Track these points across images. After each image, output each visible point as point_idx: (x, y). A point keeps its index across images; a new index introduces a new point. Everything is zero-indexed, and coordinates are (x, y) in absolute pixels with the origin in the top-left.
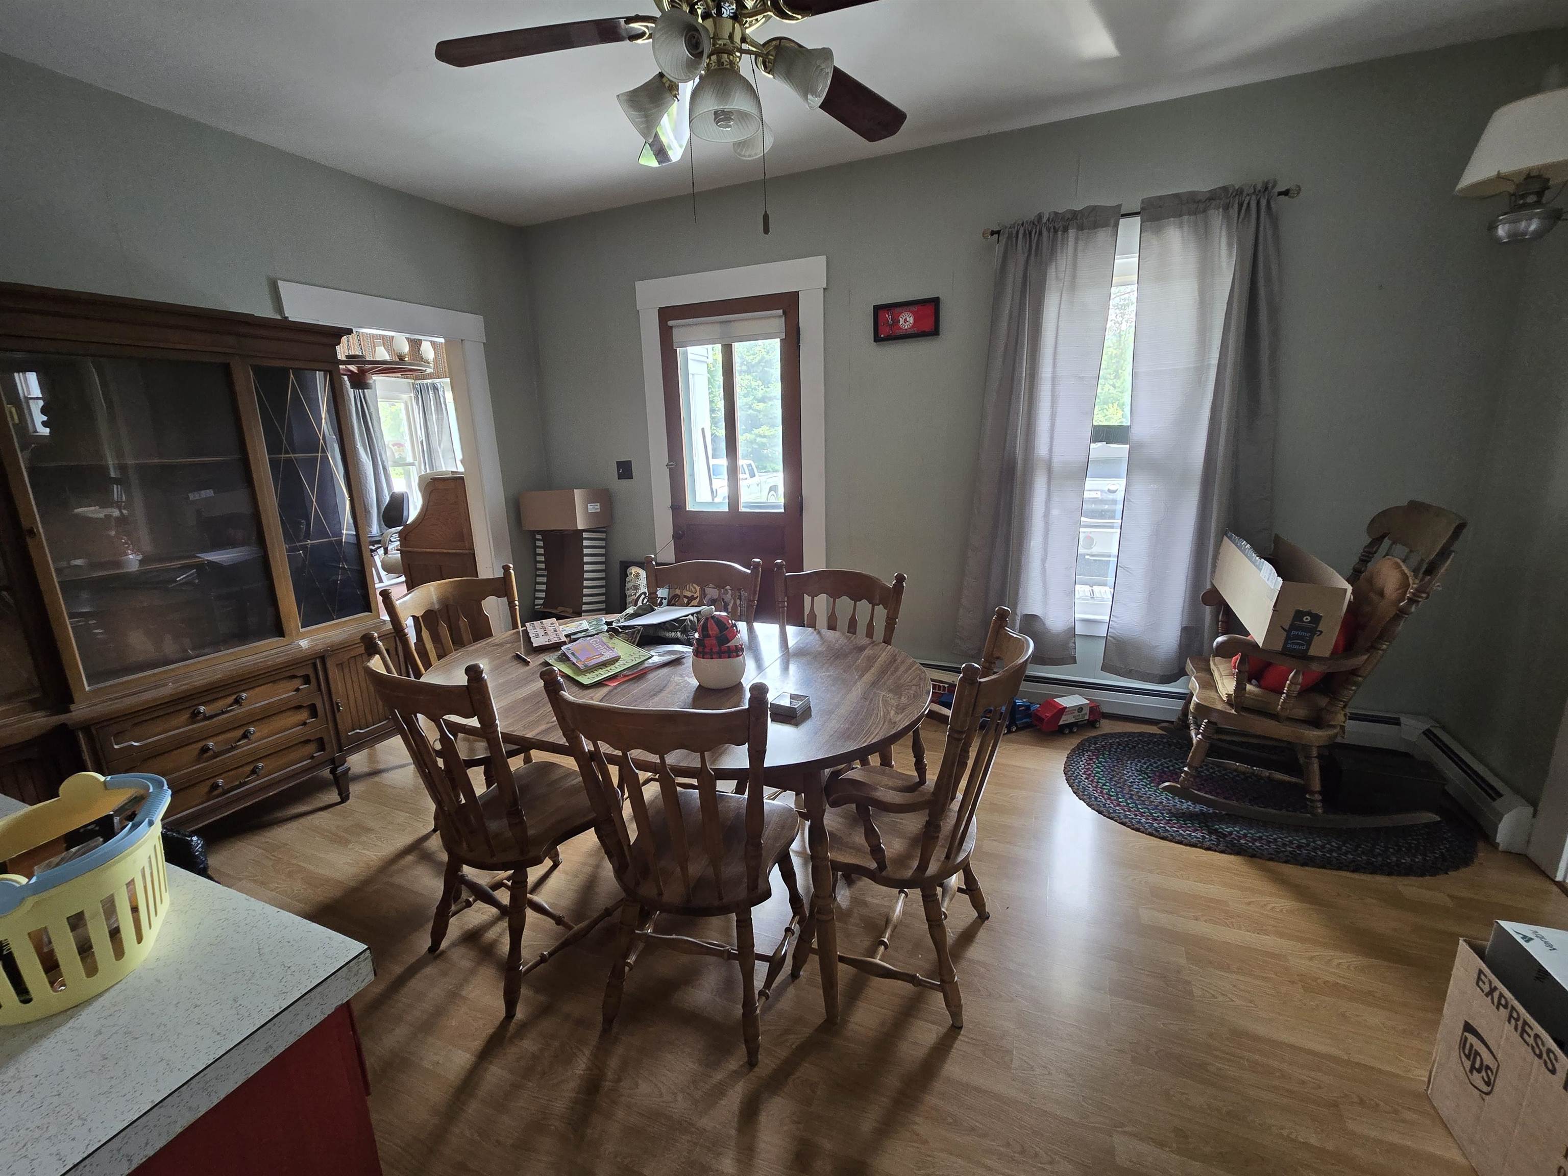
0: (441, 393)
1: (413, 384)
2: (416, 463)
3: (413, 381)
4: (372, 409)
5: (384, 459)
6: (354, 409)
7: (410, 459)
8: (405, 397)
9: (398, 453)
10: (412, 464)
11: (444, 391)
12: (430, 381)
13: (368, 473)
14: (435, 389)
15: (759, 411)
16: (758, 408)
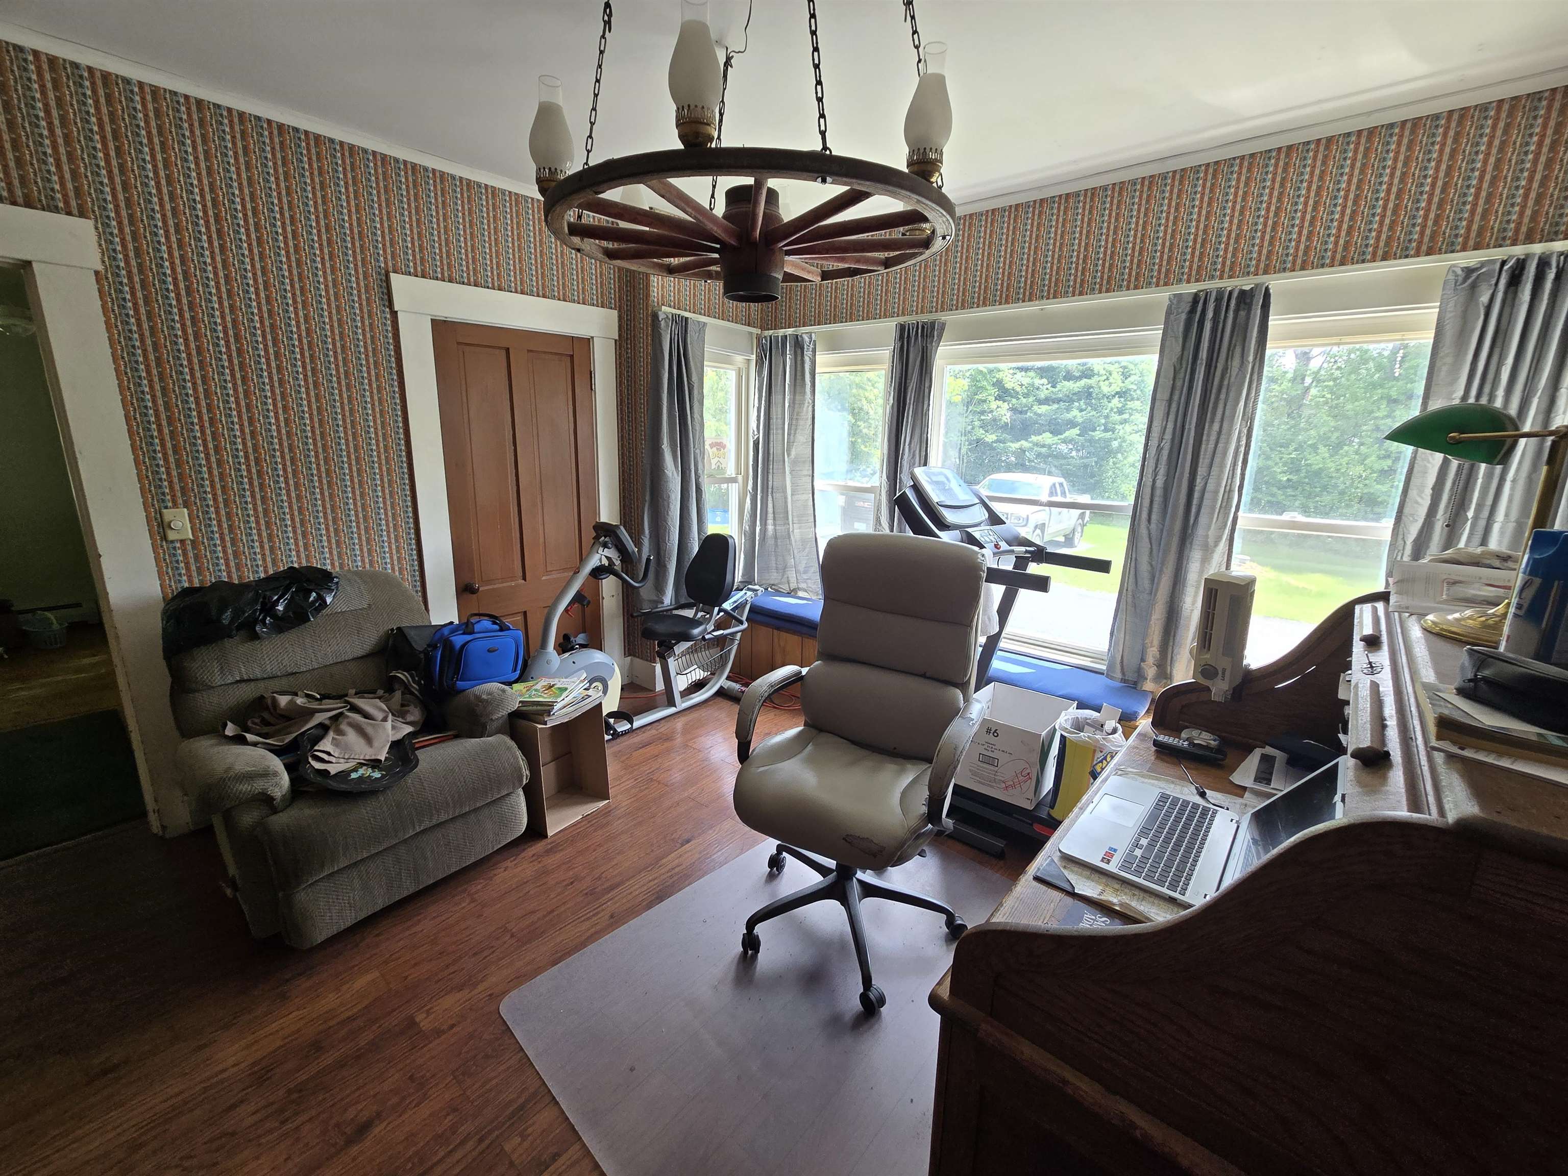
0: (808, 354)
1: (759, 338)
2: (740, 478)
3: (759, 331)
4: (694, 378)
5: (700, 471)
6: (666, 375)
7: (731, 471)
8: (739, 359)
9: (717, 459)
10: (733, 480)
11: (814, 351)
12: (790, 331)
13: (673, 496)
14: (798, 344)
15: (1040, 415)
16: (1039, 411)
